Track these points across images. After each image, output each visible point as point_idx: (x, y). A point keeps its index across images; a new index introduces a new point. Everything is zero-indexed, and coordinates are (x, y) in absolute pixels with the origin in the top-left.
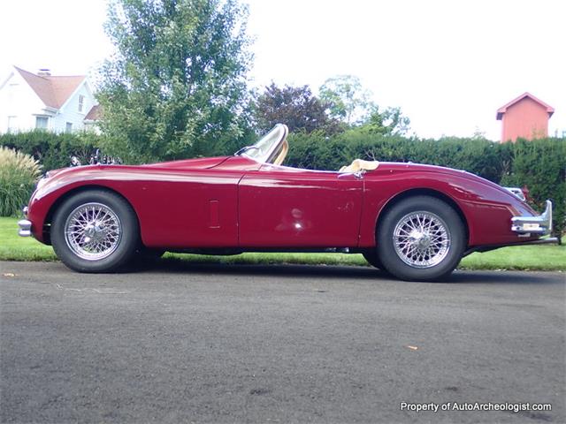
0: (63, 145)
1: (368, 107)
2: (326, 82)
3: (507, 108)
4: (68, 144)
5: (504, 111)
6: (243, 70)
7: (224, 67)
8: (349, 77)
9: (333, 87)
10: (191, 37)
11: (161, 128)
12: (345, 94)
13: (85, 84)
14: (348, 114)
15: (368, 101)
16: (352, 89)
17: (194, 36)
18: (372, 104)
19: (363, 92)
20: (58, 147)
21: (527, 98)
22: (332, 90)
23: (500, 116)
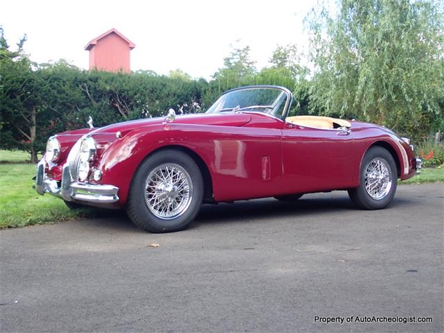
3: (98, 41)
5: (95, 43)
21: (113, 33)
23: (90, 47)
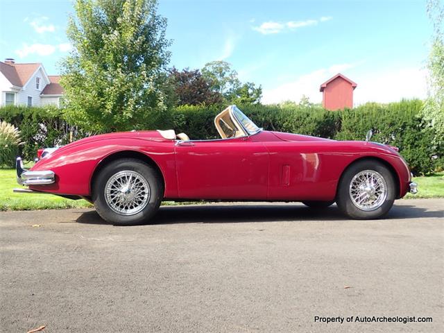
0: (34, 116)
1: (234, 82)
2: (206, 65)
3: (327, 84)
4: (38, 116)
5: (325, 86)
6: (163, 64)
7: (153, 63)
8: (221, 62)
9: (210, 69)
10: (128, 42)
11: (109, 105)
12: (219, 74)
13: (40, 69)
14: (221, 87)
15: (234, 79)
16: (224, 71)
17: (131, 41)
18: (237, 80)
19: (230, 73)
20: (30, 117)
21: (339, 77)
22: (210, 71)
23: (322, 89)
